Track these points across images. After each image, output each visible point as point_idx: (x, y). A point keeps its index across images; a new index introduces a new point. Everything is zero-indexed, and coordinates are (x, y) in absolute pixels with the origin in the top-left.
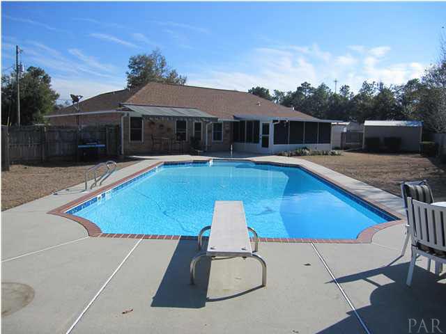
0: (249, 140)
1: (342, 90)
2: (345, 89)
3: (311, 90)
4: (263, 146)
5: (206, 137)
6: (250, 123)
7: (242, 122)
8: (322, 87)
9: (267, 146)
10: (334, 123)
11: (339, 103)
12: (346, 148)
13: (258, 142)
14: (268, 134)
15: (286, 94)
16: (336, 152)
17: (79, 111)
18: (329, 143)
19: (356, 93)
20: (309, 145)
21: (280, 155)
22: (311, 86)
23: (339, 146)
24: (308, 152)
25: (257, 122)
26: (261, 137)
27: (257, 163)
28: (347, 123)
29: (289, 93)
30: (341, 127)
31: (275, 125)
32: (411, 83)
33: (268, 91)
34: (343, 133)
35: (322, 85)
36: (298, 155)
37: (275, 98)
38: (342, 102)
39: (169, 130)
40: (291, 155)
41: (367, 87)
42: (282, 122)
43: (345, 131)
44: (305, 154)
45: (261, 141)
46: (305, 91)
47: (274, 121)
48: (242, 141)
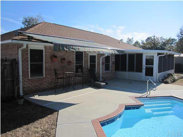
4: (146, 75)
13: (141, 71)
14: (153, 65)
18: (173, 69)
26: (145, 67)
39: (69, 62)
45: (144, 71)
47: (158, 54)
48: (124, 70)
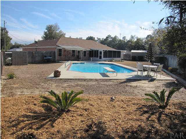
0: (95, 57)
1: (123, 38)
2: (124, 38)
3: (111, 38)
4: (100, 59)
5: (81, 55)
6: (95, 51)
7: (93, 51)
8: (116, 37)
9: (101, 58)
10: (122, 51)
11: (122, 43)
12: (125, 60)
13: (98, 57)
14: (101, 54)
15: (101, 39)
16: (123, 61)
17: (37, 46)
18: (120, 57)
19: (128, 40)
20: (114, 58)
21: (105, 61)
22: (111, 36)
23: (123, 59)
24: (114, 60)
25: (98, 51)
27: (100, 63)
28: (126, 51)
29: (103, 39)
30: (124, 52)
31: (104, 52)
32: (148, 36)
33: (94, 38)
34: (124, 55)
35: (116, 36)
36: (111, 61)
37: (97, 41)
38: (123, 43)
39: (70, 53)
40: (109, 61)
41: (132, 37)
42: (106, 51)
43: (125, 54)
44: (113, 61)
45: (99, 57)
46: (109, 38)
47: (103, 51)
48: (93, 57)
